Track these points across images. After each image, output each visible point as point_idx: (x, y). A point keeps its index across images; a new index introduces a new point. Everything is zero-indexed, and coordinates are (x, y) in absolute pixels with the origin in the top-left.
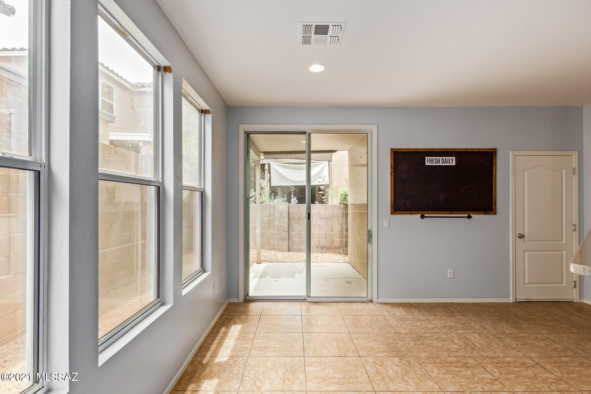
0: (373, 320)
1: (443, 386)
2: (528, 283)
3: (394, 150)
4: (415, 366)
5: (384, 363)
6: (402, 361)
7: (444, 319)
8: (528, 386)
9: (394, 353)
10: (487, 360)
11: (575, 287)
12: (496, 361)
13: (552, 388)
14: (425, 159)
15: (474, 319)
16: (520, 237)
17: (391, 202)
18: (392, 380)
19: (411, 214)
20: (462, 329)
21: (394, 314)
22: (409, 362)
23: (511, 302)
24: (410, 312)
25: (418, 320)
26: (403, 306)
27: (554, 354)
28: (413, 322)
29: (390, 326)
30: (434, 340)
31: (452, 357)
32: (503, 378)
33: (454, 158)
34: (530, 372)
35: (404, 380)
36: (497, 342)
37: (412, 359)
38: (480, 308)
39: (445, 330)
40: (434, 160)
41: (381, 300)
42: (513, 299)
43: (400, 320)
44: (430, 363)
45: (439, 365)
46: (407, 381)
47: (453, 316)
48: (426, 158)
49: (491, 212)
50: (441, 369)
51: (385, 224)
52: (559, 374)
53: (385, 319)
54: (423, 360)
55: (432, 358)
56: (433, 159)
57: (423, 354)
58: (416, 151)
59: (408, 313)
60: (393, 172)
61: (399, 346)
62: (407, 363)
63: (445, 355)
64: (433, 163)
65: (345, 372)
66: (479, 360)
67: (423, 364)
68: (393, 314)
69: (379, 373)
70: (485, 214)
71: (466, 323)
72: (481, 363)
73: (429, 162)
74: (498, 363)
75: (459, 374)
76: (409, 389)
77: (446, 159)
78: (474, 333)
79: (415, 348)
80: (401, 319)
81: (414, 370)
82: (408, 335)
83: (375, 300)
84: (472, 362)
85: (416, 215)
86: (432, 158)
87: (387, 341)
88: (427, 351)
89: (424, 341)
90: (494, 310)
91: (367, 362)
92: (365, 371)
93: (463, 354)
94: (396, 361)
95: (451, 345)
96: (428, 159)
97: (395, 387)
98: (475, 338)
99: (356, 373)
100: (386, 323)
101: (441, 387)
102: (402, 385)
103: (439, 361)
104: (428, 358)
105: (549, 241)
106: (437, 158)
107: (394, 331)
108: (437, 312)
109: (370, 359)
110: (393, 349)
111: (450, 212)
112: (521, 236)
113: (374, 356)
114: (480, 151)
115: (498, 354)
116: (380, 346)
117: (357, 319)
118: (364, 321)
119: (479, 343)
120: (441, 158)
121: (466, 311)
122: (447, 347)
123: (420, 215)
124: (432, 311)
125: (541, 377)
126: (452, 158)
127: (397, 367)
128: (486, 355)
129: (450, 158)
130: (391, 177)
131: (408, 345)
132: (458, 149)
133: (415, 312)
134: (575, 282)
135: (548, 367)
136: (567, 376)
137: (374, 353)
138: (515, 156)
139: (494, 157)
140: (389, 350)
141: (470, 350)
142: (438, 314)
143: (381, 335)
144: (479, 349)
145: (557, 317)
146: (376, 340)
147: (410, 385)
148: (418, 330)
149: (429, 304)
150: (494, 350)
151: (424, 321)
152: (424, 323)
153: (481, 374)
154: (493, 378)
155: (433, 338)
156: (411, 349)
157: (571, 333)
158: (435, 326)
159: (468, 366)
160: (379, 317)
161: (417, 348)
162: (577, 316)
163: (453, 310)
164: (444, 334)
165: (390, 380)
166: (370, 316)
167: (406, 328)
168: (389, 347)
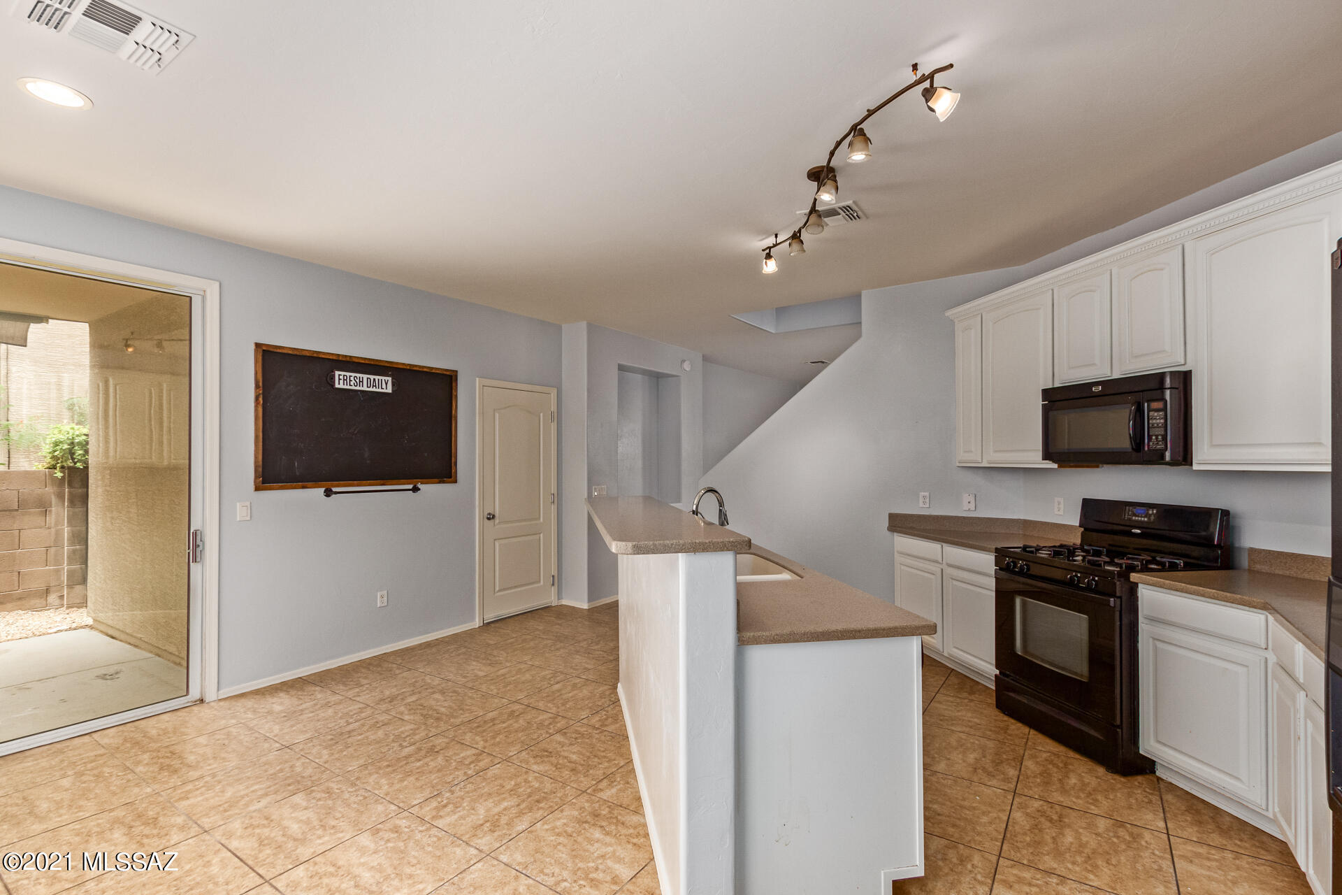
0: (218, 740)
1: (403, 802)
2: (499, 591)
3: (264, 348)
4: (342, 792)
5: (273, 817)
6: (313, 794)
7: (376, 688)
8: (522, 742)
9: (290, 788)
10: (463, 728)
11: (553, 584)
12: (476, 725)
13: (551, 731)
14: (334, 375)
15: (429, 670)
16: (489, 519)
17: (256, 462)
18: (302, 841)
19: (304, 487)
20: (413, 693)
21: (268, 712)
22: (329, 792)
23: (477, 626)
24: (305, 695)
25: (327, 705)
26: (285, 688)
27: (544, 685)
28: (317, 712)
29: (266, 739)
30: (368, 731)
31: (406, 747)
32: (490, 745)
33: (390, 379)
34: (521, 721)
35: (327, 828)
36: (470, 694)
37: (334, 782)
38: (434, 650)
39: (384, 707)
40: (352, 378)
41: (227, 692)
42: (479, 621)
43: (286, 718)
44: (370, 774)
45: (390, 769)
46: (334, 827)
47: (392, 677)
48: (337, 373)
49: (450, 480)
50: (392, 775)
51: (241, 512)
52: (554, 710)
53: (251, 729)
54: (356, 774)
55: (372, 764)
56: (350, 376)
57: (354, 764)
58: (315, 355)
59: (301, 699)
60: (261, 396)
61: (298, 769)
62: (324, 795)
63: (395, 749)
64: (350, 385)
65: (175, 882)
66: (451, 734)
67: (358, 782)
68: (266, 711)
69: (266, 842)
70: (439, 482)
71: (416, 682)
72: (455, 736)
73: (341, 382)
74: (478, 727)
75: (426, 770)
76: (343, 837)
77: (374, 379)
78: (434, 693)
79: (333, 759)
80: (289, 716)
81: (342, 801)
82: (312, 741)
83: (211, 695)
84: (440, 741)
85: (316, 489)
86: (348, 374)
87: (266, 771)
88: (360, 755)
89: (350, 740)
90: (455, 646)
91: (230, 835)
92: (229, 854)
93: (423, 734)
94: (301, 801)
95: (401, 728)
96: (339, 375)
97: (312, 850)
98: (437, 700)
99: (205, 870)
100: (254, 735)
101: (401, 805)
102: (326, 838)
103: (386, 763)
104: (365, 766)
105: (525, 520)
106: (358, 375)
107: (277, 745)
108: (360, 679)
109: (237, 825)
110: (287, 782)
111: (382, 482)
112: (491, 517)
113: (244, 814)
114: (433, 371)
115: (476, 713)
116: (252, 789)
117: (169, 755)
118: (191, 752)
119: (445, 707)
120: (365, 377)
121: (413, 661)
122: (393, 734)
123: (324, 489)
124: (350, 680)
125: (535, 723)
126: (387, 378)
127: (306, 811)
128: (458, 721)
129: (383, 378)
130: (256, 407)
131: (317, 761)
132: (397, 363)
133: (317, 693)
134: (553, 576)
135: (541, 705)
136: (563, 708)
137: (241, 807)
138: (483, 386)
139: (454, 384)
140: (277, 786)
141: (433, 723)
142: (364, 681)
143: (249, 764)
144: (447, 716)
145: (538, 632)
146: (238, 780)
147: (341, 830)
148: (330, 726)
149: (340, 668)
150: (468, 710)
151: (340, 703)
152: (341, 707)
153: (458, 754)
154: (477, 751)
155: (365, 728)
156: (326, 766)
157: (557, 649)
158: (364, 706)
159: (436, 750)
160: (231, 729)
161: (338, 759)
162: (558, 624)
163: (390, 665)
164: (384, 714)
165: (296, 843)
166: (206, 735)
167: (304, 729)
168: (276, 782)
